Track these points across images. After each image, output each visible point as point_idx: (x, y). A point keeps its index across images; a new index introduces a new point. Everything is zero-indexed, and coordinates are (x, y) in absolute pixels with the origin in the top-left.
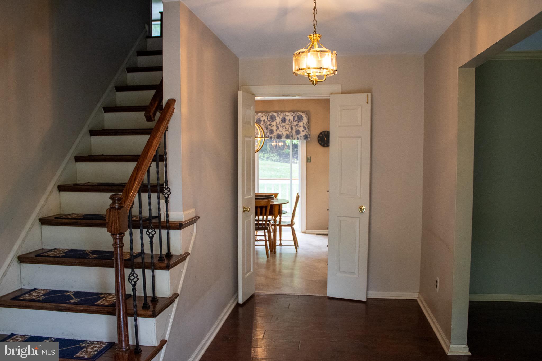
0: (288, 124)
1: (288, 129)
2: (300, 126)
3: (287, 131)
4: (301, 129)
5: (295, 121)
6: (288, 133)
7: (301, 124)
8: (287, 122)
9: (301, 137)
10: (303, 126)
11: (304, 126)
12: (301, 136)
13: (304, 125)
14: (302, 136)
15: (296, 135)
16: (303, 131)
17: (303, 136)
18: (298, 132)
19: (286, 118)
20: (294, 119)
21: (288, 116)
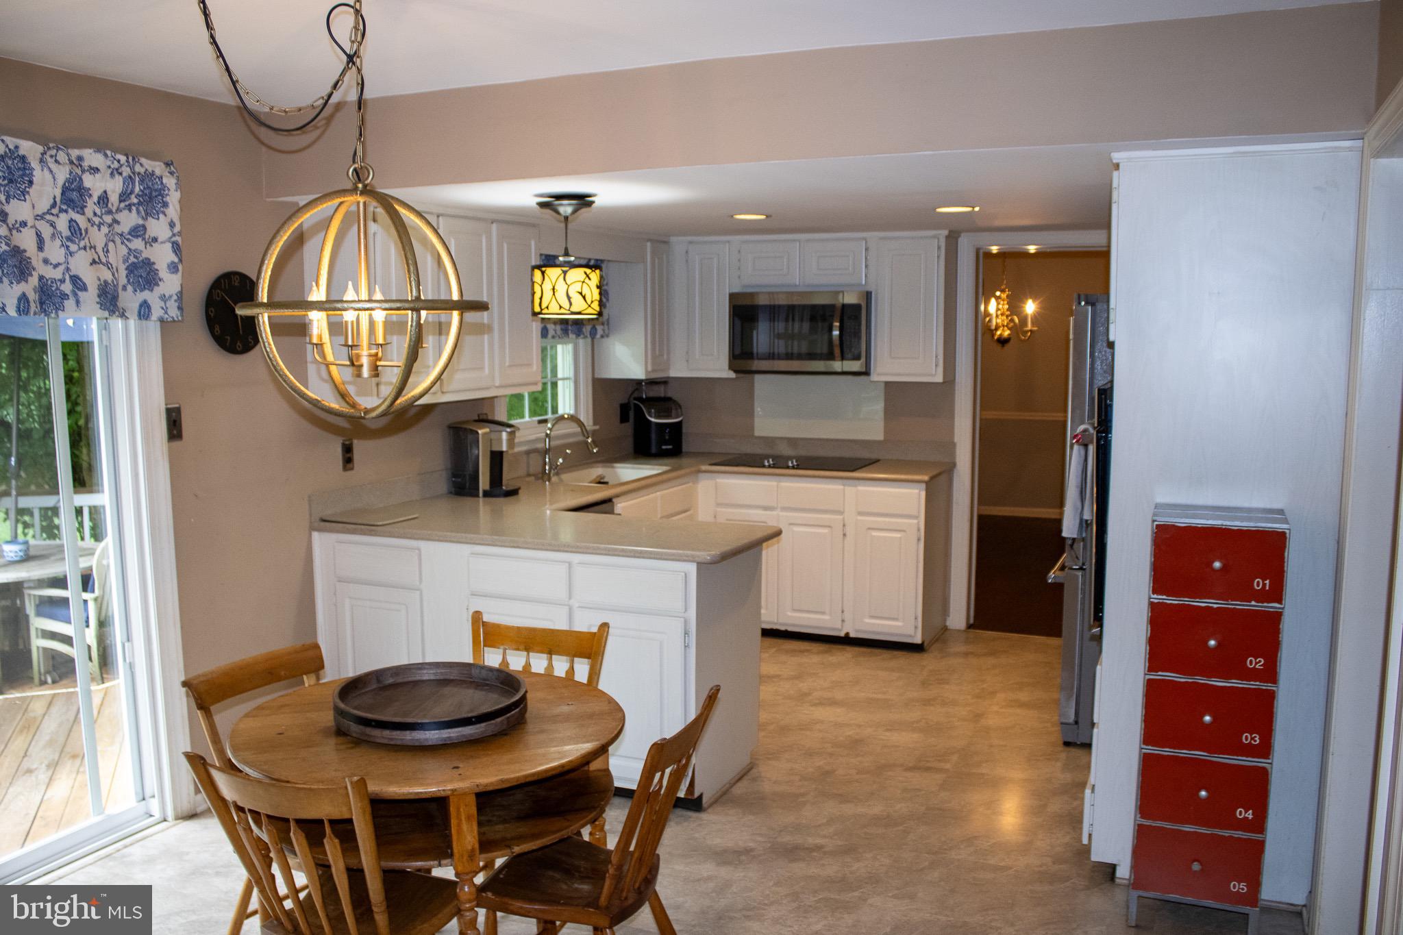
0: (97, 220)
1: (99, 250)
2: (155, 240)
3: (101, 262)
4: (162, 256)
5: (129, 208)
6: (107, 275)
7: (158, 227)
8: (91, 206)
9: (168, 304)
10: (169, 240)
11: (174, 239)
12: (163, 298)
13: (174, 235)
14: (171, 297)
15: (130, 288)
16: (173, 268)
17: (175, 297)
18: (144, 274)
19: (88, 180)
20: (124, 196)
21: (96, 170)
